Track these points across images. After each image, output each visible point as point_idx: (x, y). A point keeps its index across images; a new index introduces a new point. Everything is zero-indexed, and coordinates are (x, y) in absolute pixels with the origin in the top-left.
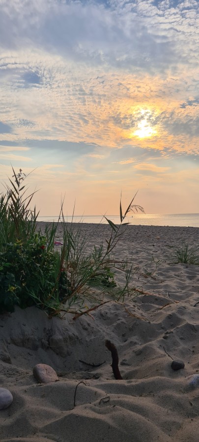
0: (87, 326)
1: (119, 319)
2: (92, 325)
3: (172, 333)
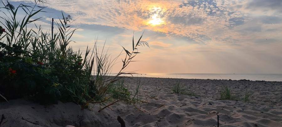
0: (107, 116)
1: (130, 113)
3: (164, 118)
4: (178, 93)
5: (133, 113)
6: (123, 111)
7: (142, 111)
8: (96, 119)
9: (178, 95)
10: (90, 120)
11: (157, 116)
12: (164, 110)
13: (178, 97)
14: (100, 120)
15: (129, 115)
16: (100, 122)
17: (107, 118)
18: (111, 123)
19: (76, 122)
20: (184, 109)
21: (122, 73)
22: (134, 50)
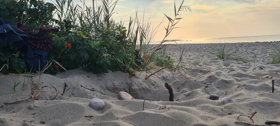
0: (154, 83)
1: (175, 80)
2: (157, 83)
3: (211, 84)
4: (223, 58)
5: (178, 80)
6: (168, 78)
7: (188, 78)
8: (143, 86)
9: (224, 61)
10: (138, 87)
11: (204, 83)
12: (210, 76)
13: (224, 63)
14: (147, 87)
15: (175, 82)
17: (153, 85)
18: (158, 89)
19: (126, 89)
20: (232, 75)
21: (166, 41)
22: (176, 16)
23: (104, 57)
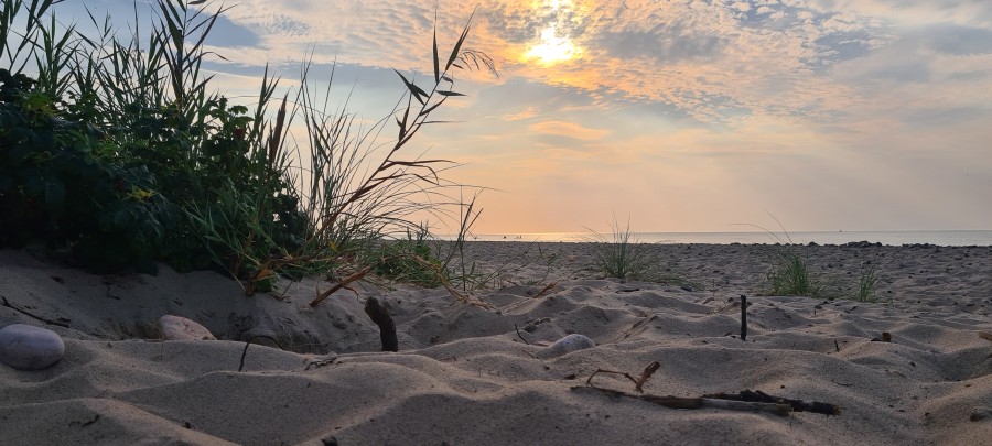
0: (344, 321)
2: (357, 321)
3: (548, 320)
4: (620, 276)
6: (404, 306)
7: (473, 305)
8: (298, 329)
9: (622, 282)
10: (276, 330)
11: (523, 318)
14: (315, 332)
15: (424, 319)
16: (316, 339)
17: (340, 327)
20: (625, 299)
21: (393, 163)
22: (438, 81)
23: (133, 199)
